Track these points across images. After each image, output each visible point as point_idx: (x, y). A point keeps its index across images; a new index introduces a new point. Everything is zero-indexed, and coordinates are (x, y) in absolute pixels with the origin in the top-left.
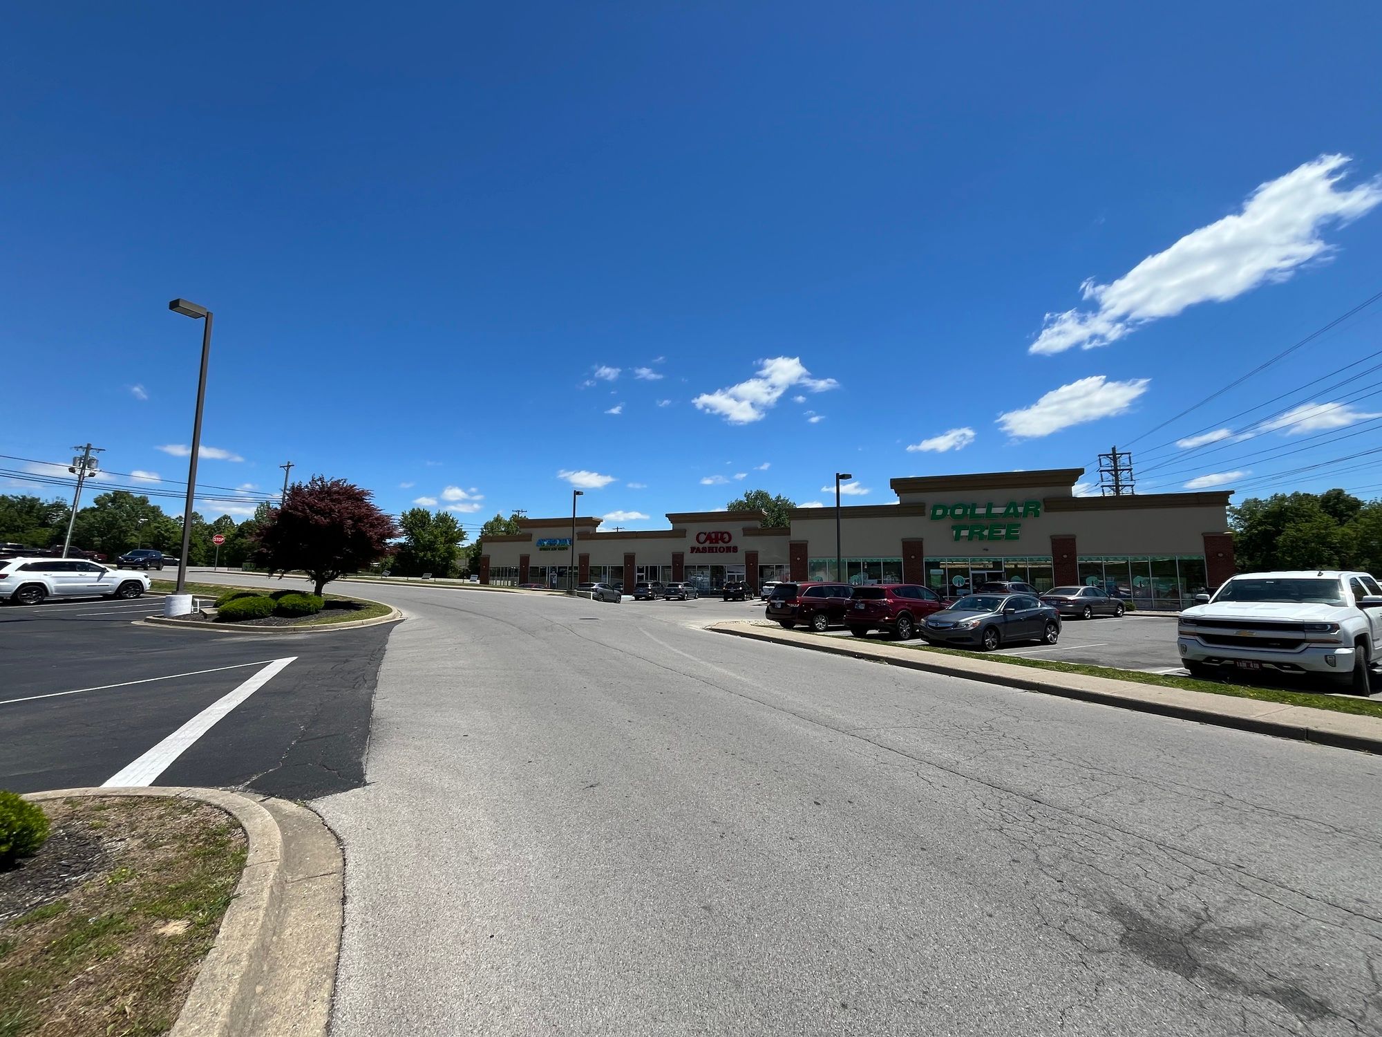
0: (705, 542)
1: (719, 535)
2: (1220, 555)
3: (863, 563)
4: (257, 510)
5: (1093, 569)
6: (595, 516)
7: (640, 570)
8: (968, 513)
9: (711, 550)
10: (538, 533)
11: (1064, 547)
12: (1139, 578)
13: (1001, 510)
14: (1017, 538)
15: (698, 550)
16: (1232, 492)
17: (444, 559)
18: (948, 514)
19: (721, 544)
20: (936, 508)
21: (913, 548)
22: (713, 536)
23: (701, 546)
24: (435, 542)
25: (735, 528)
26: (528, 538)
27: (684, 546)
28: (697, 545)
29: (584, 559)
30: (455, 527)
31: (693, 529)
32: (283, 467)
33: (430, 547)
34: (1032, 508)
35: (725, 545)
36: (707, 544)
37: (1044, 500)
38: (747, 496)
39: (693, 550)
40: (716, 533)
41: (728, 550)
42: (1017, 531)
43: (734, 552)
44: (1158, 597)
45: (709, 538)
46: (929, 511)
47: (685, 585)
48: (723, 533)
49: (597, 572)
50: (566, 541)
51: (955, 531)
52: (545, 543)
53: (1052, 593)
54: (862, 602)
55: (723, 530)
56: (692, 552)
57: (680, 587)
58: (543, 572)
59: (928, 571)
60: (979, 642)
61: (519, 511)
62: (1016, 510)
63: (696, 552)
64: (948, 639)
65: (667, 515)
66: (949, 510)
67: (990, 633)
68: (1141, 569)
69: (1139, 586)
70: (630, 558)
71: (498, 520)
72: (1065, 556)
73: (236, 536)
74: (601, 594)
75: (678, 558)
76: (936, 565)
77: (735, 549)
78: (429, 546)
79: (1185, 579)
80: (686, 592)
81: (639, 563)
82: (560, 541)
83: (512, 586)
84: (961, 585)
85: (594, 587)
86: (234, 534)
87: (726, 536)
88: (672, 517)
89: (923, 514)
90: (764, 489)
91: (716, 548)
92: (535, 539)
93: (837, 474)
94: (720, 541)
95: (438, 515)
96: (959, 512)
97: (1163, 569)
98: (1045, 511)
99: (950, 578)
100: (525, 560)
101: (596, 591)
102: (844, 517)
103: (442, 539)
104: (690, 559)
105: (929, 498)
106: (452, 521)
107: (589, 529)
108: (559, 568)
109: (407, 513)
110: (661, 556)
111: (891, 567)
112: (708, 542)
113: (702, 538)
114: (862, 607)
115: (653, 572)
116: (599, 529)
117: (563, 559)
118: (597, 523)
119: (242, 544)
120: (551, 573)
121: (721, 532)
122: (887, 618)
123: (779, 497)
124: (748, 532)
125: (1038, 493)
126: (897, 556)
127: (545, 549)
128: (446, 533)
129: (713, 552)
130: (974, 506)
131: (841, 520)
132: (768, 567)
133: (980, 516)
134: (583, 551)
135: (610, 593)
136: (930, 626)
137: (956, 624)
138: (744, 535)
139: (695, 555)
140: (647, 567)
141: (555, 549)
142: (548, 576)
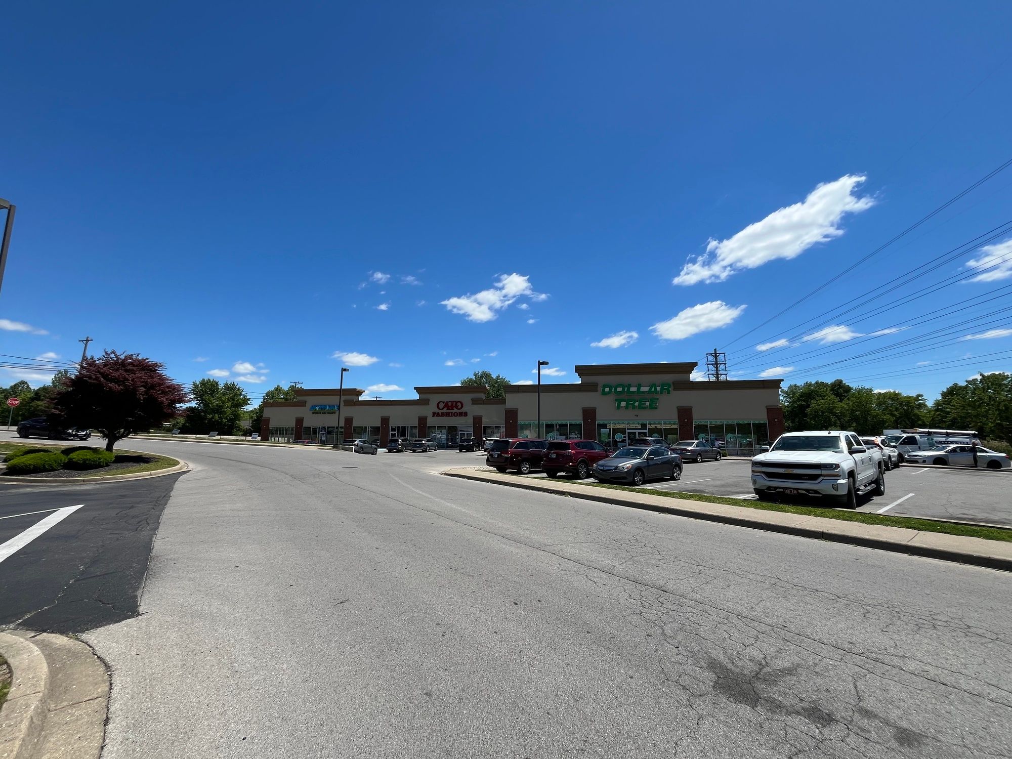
0: (443, 409)
1: (454, 403)
2: (776, 420)
3: (556, 425)
4: (55, 377)
5: (702, 429)
6: (359, 388)
7: (393, 430)
8: (626, 390)
9: (448, 415)
10: (311, 401)
11: (685, 414)
12: (730, 435)
13: (647, 389)
14: (656, 408)
15: (438, 415)
16: (783, 380)
17: (230, 420)
18: (613, 391)
19: (455, 410)
20: (604, 386)
21: (589, 414)
22: (450, 404)
23: (440, 412)
24: (222, 407)
25: (466, 398)
26: (303, 404)
27: (427, 411)
28: (437, 410)
29: (349, 421)
30: (241, 394)
31: (435, 399)
32: (82, 341)
33: (219, 410)
34: (666, 388)
35: (458, 411)
36: (445, 410)
37: (673, 382)
38: (476, 375)
39: (434, 414)
40: (452, 402)
41: (461, 414)
42: (656, 403)
43: (464, 416)
44: (741, 447)
45: (446, 405)
46: (600, 389)
47: (428, 441)
48: (457, 402)
49: (359, 431)
50: (334, 406)
51: (617, 403)
52: (317, 408)
53: (678, 445)
54: (554, 453)
55: (457, 400)
56: (433, 416)
57: (423, 442)
58: (315, 431)
59: (599, 430)
60: (630, 479)
61: (296, 383)
62: (656, 389)
63: (437, 416)
64: (611, 478)
65: (415, 388)
66: (613, 388)
67: (638, 474)
68: (731, 429)
69: (730, 440)
70: (385, 421)
71: (278, 389)
72: (686, 420)
73: (32, 399)
74: (362, 448)
75: (422, 420)
76: (604, 426)
77: (466, 414)
78: (217, 410)
79: (756, 436)
80: (428, 446)
81: (392, 424)
82: (329, 406)
83: (288, 442)
84: (620, 440)
85: (356, 443)
86: (30, 398)
87: (459, 404)
88: (419, 390)
89: (597, 391)
90: (488, 371)
91: (452, 413)
92: (309, 405)
93: (539, 361)
94: (454, 408)
95: (226, 385)
96: (619, 389)
97: (744, 429)
98: (674, 390)
99: (614, 435)
100: (299, 421)
101: (357, 446)
102: (543, 392)
103: (229, 404)
104: (431, 421)
105: (601, 380)
106: (238, 389)
107: (354, 398)
108: (328, 427)
109: (198, 383)
110: (410, 419)
111: (575, 427)
112: (446, 408)
113: (442, 405)
114: (554, 456)
115: (403, 431)
116: (361, 398)
117: (330, 421)
118: (360, 393)
119: (38, 406)
120: (321, 431)
121: (455, 402)
122: (571, 464)
123: (499, 376)
124: (475, 402)
125: (669, 378)
126: (579, 420)
127: (316, 413)
128: (233, 399)
129: (449, 416)
130: (629, 386)
131: (541, 394)
132: (489, 427)
133: (633, 393)
134: (349, 415)
135: (369, 447)
136: (599, 469)
137: (617, 468)
138: (473, 404)
139: (436, 418)
140: (399, 427)
141: (325, 413)
142: (319, 434)
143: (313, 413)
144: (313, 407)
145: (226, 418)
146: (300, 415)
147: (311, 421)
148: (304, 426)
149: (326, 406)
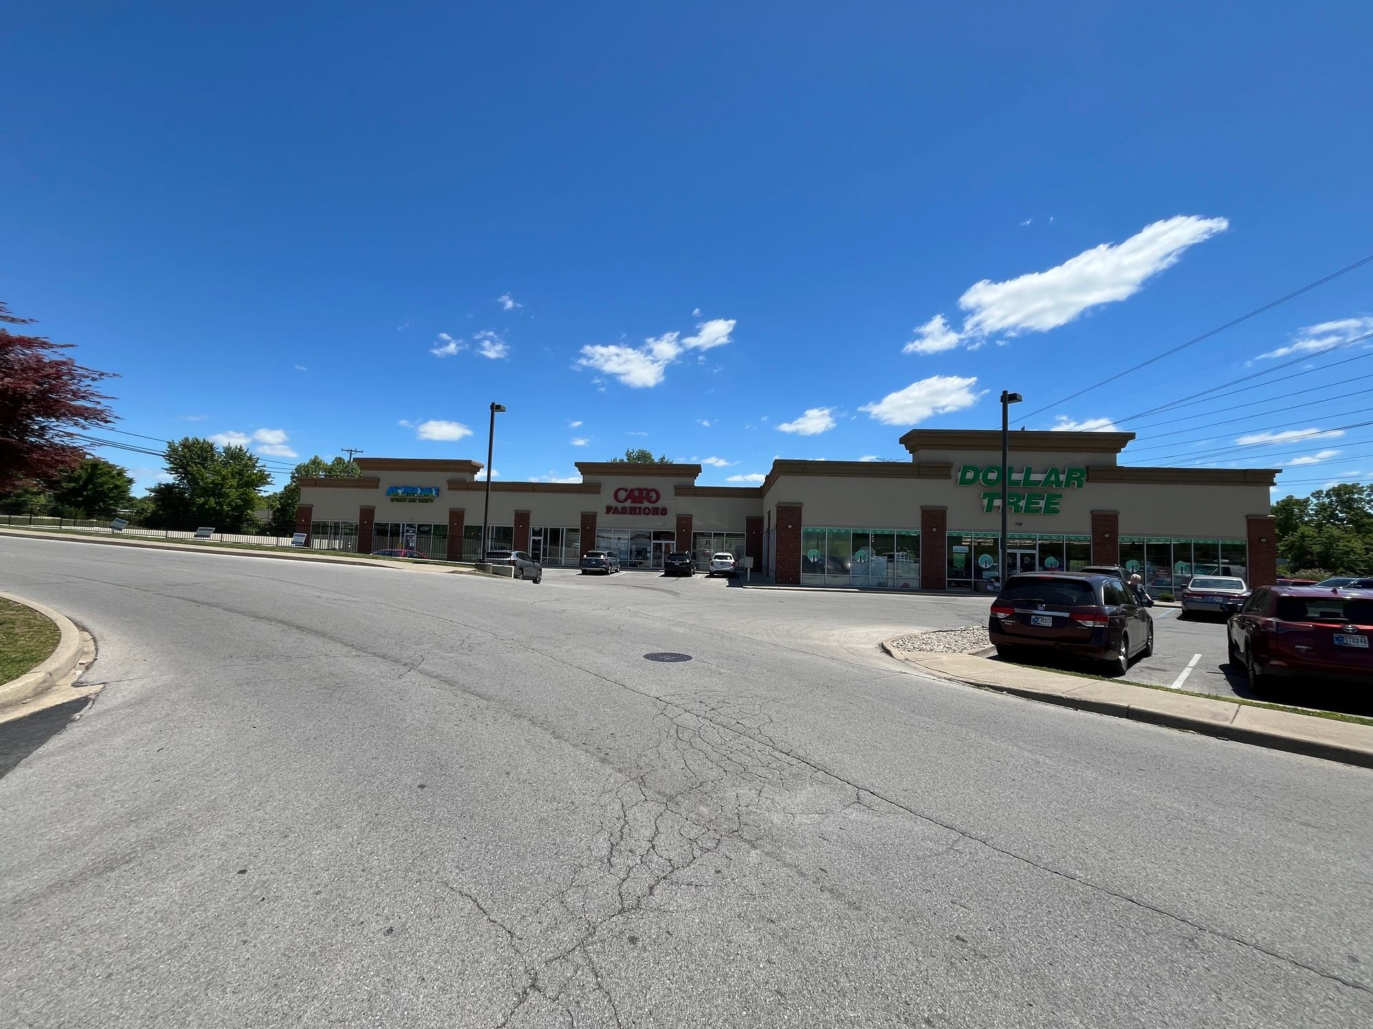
0: (625, 501)
1: (645, 492)
2: (1263, 540)
3: (873, 535)
5: (1133, 551)
6: (473, 459)
9: (633, 511)
10: (388, 479)
11: (1105, 523)
12: (1181, 564)
13: (1041, 477)
14: (1057, 511)
15: (616, 511)
16: (1280, 471)
17: (236, 508)
18: (980, 478)
19: (646, 504)
21: (934, 518)
22: (637, 493)
23: (620, 506)
24: (222, 485)
25: (665, 485)
26: (373, 483)
27: (596, 504)
30: (255, 467)
31: (610, 484)
33: (216, 491)
34: (1075, 477)
35: (650, 506)
36: (628, 504)
37: (1087, 467)
39: (609, 509)
40: (641, 490)
41: (655, 511)
42: (1058, 504)
43: (662, 514)
45: (631, 495)
46: (957, 473)
48: (649, 491)
49: (476, 533)
50: (431, 490)
51: (986, 500)
52: (400, 492)
55: (649, 487)
56: (608, 512)
58: (395, 531)
59: (950, 548)
62: (1057, 478)
63: (613, 513)
65: (577, 464)
66: (981, 474)
68: (1183, 552)
70: (522, 517)
72: (1106, 536)
75: (588, 519)
76: (957, 540)
77: (664, 512)
78: (213, 490)
81: (535, 523)
82: (421, 489)
84: (988, 566)
87: (653, 494)
88: (583, 467)
89: (948, 476)
91: (640, 508)
92: (385, 485)
94: (645, 501)
95: (227, 450)
96: (991, 476)
98: (1088, 481)
99: (976, 559)
100: (367, 513)
104: (604, 521)
105: (956, 457)
106: (250, 458)
107: (465, 476)
108: (420, 526)
110: (567, 517)
111: (907, 542)
112: (630, 500)
113: (622, 495)
115: (553, 536)
116: (478, 478)
118: (475, 468)
120: (407, 532)
121: (646, 490)
124: (680, 491)
125: (1081, 459)
126: (915, 529)
127: (398, 500)
128: (240, 473)
129: (635, 514)
130: (1011, 471)
132: (702, 534)
133: (1017, 483)
134: (457, 505)
138: (676, 494)
139: (611, 516)
141: (414, 501)
142: (403, 536)
143: (392, 500)
144: (393, 489)
145: (229, 504)
146: (367, 503)
147: (386, 514)
148: (375, 522)
149: (415, 489)
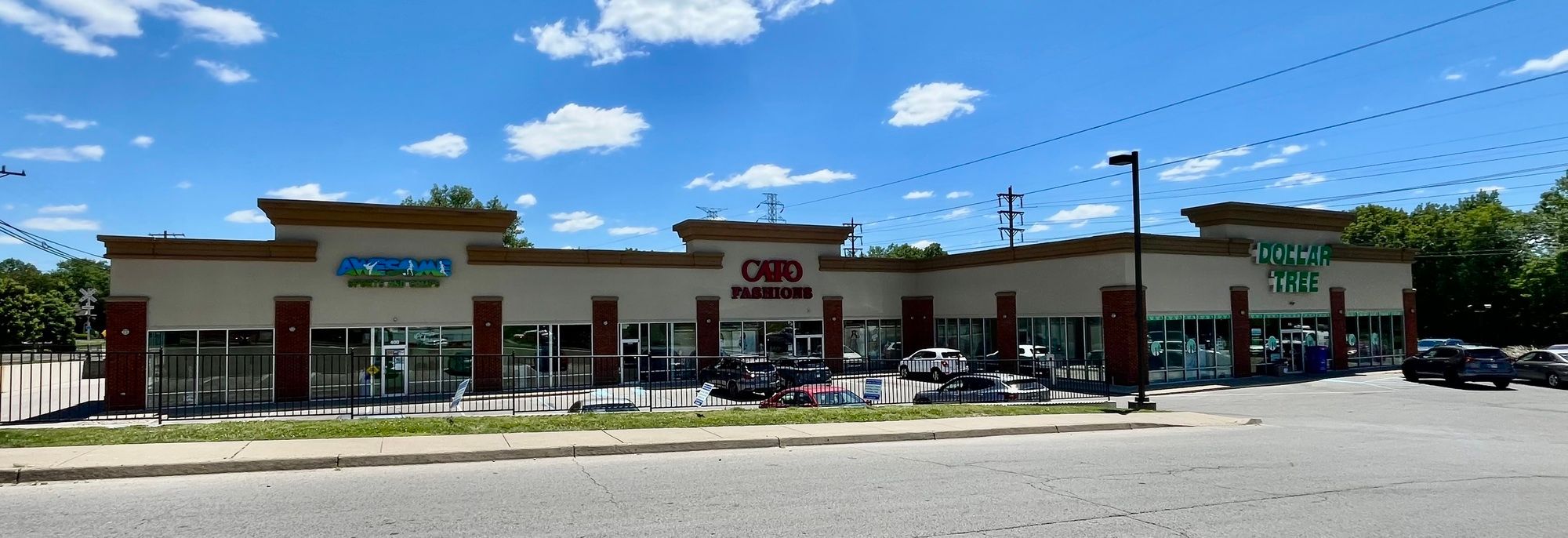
0: (756, 278)
1: (782, 266)
2: (1412, 311)
7: (630, 333)
9: (768, 293)
11: (1338, 301)
12: (1375, 334)
15: (745, 294)
19: (784, 283)
21: (1240, 300)
22: (772, 266)
23: (750, 285)
25: (807, 256)
26: (302, 252)
27: (719, 283)
28: (742, 282)
29: (487, 310)
31: (731, 253)
35: (791, 285)
36: (761, 283)
39: (736, 292)
40: (777, 263)
41: (797, 293)
43: (805, 297)
45: (763, 270)
48: (787, 264)
50: (435, 264)
52: (369, 267)
55: (788, 258)
56: (734, 296)
63: (742, 297)
68: (1376, 324)
70: (605, 309)
72: (1340, 312)
75: (706, 307)
77: (807, 293)
81: (625, 317)
82: (418, 263)
87: (793, 268)
89: (1246, 254)
91: (777, 289)
92: (328, 256)
94: (783, 278)
100: (293, 312)
104: (729, 309)
107: (499, 233)
111: (1222, 326)
112: (763, 278)
113: (753, 270)
115: (657, 337)
120: (389, 342)
121: (784, 262)
124: (826, 264)
126: (1227, 310)
127: (365, 283)
129: (771, 297)
132: (857, 323)
134: (486, 290)
138: (821, 268)
139: (739, 301)
140: (644, 327)
141: (399, 283)
142: (378, 351)
146: (294, 290)
148: (312, 326)
